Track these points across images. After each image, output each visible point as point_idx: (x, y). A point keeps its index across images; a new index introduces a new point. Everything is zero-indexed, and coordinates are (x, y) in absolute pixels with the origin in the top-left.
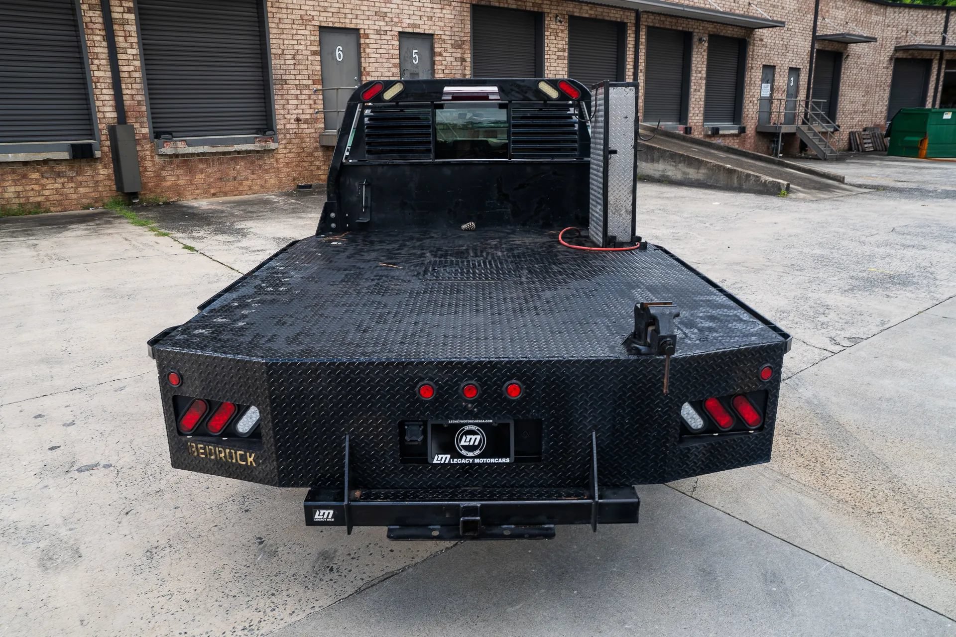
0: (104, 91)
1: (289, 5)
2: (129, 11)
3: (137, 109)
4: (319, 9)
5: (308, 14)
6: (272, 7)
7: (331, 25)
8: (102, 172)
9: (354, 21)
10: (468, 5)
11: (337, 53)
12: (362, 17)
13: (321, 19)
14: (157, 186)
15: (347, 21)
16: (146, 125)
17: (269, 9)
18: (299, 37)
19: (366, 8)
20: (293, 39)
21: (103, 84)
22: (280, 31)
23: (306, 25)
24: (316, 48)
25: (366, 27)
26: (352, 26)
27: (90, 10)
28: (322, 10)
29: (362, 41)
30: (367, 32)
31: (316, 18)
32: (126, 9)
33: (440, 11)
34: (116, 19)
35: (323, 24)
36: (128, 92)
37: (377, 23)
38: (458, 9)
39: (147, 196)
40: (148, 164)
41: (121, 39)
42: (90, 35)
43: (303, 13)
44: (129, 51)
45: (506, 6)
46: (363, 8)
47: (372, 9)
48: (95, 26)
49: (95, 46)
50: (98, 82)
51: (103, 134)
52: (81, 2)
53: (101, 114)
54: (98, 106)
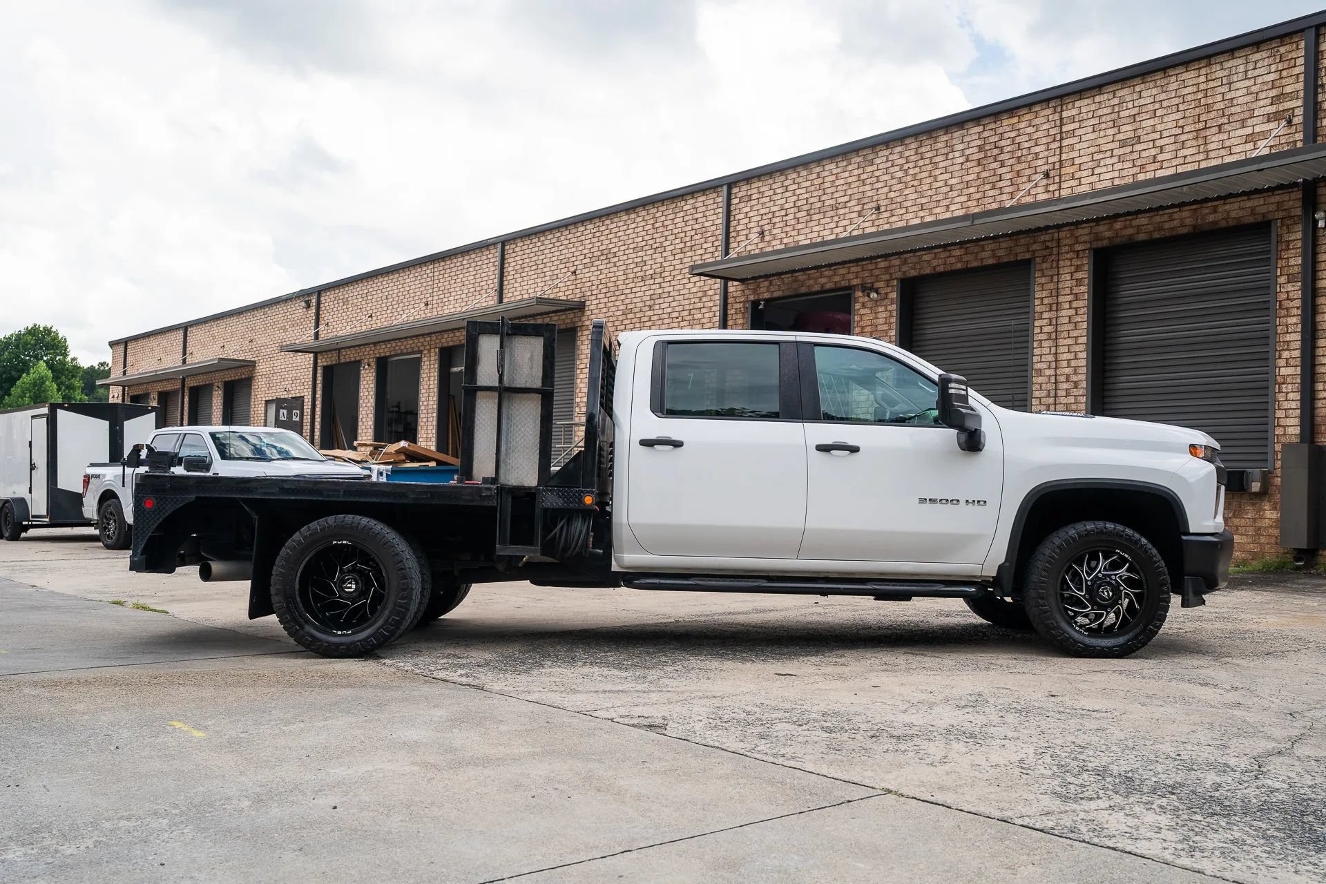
0: (1291, 396)
8: (1268, 514)
21: (1290, 387)
27: (1289, 282)
42: (1283, 317)
48: (1291, 304)
49: (1287, 333)
50: (1283, 384)
51: (1277, 459)
52: (1279, 274)
53: (1281, 429)
54: (1278, 418)
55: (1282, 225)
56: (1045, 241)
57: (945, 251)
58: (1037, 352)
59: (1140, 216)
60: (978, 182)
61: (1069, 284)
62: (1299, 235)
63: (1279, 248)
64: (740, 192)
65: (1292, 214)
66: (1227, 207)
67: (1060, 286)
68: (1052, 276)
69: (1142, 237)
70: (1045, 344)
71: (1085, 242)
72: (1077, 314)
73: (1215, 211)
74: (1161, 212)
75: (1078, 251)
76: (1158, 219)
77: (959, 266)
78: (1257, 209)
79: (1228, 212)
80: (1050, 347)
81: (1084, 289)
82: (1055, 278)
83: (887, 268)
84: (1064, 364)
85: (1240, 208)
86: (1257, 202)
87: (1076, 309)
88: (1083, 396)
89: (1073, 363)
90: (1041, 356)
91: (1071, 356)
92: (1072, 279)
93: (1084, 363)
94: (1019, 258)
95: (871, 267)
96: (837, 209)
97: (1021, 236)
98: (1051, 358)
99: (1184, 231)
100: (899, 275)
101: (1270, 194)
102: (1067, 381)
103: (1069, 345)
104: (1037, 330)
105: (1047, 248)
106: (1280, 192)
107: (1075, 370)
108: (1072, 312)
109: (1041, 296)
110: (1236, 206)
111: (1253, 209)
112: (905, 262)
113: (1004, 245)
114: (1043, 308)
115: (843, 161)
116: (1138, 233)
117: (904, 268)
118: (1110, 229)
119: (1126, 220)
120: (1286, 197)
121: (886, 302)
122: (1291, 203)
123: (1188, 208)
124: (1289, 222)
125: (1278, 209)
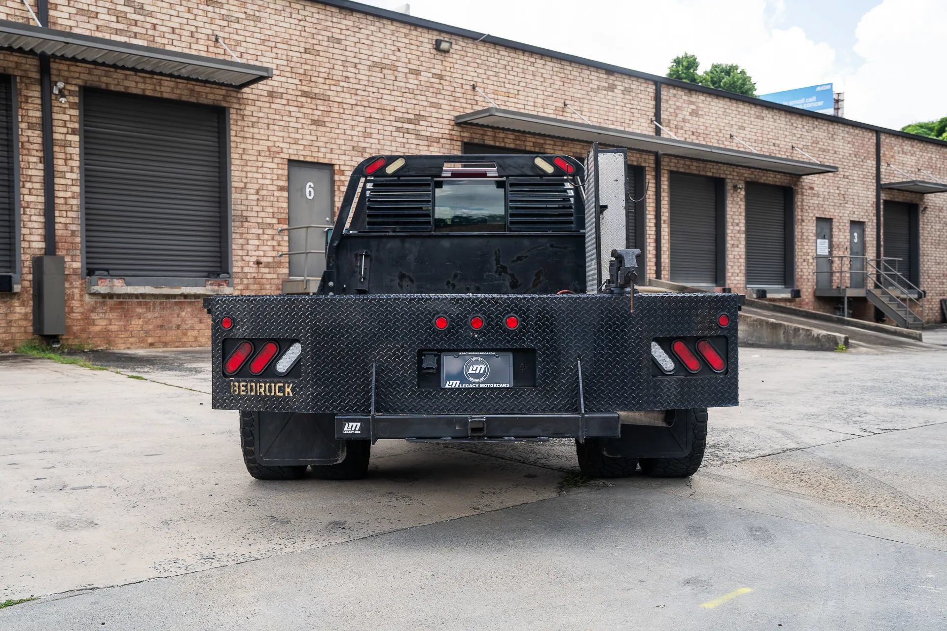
0: (34, 218)
1: (255, 135)
2: (74, 131)
3: (70, 240)
4: (289, 140)
5: (277, 145)
6: (236, 136)
7: (301, 158)
8: (18, 310)
9: (328, 156)
10: (459, 143)
11: (308, 190)
12: (338, 152)
13: (291, 151)
14: (83, 330)
15: (321, 155)
16: (79, 258)
17: (233, 139)
18: (265, 170)
19: (342, 142)
20: (257, 172)
21: (33, 211)
22: (243, 163)
23: (273, 158)
24: (285, 184)
25: (342, 163)
26: (326, 161)
27: (29, 129)
28: (292, 141)
29: (336, 178)
30: (342, 168)
31: (285, 150)
32: (70, 130)
33: (426, 148)
34: (58, 140)
35: (293, 158)
36: (62, 220)
37: (354, 158)
38: (447, 146)
39: (70, 342)
40: (75, 304)
41: (61, 162)
42: (25, 155)
43: (270, 144)
44: (68, 175)
45: (503, 145)
46: (338, 142)
47: (348, 143)
48: (32, 147)
49: (29, 168)
50: (27, 208)
51: (25, 267)
52: (20, 120)
53: (26, 243)
54: (24, 235)
55: (21, 82)
62: (38, 94)
63: (19, 100)
65: (29, 76)
101: (9, 53)
106: (18, 54)
120: (24, 61)
122: (28, 66)
124: (27, 81)
125: (17, 68)
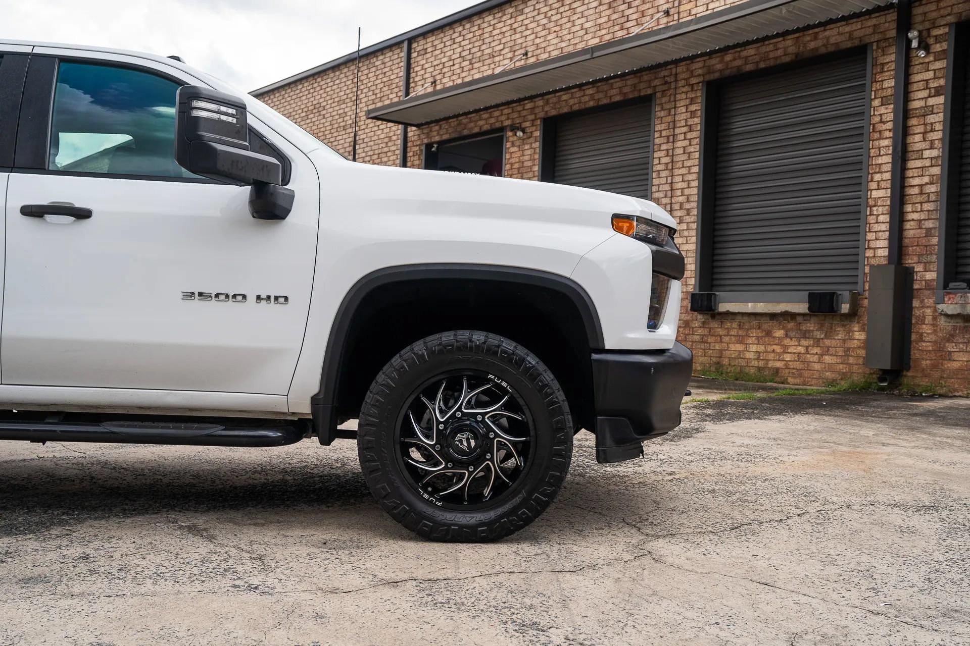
0: (881, 218)
2: (938, 92)
3: (924, 241)
8: (857, 335)
14: (935, 366)
16: (934, 267)
21: (880, 209)
27: (882, 105)
32: (933, 91)
34: (916, 109)
36: (915, 216)
39: (917, 381)
40: (926, 329)
41: (918, 138)
42: (877, 140)
44: (927, 154)
48: (884, 127)
49: (879, 155)
50: (875, 206)
51: (867, 281)
52: (873, 97)
53: (871, 251)
54: (869, 241)
55: (878, 48)
56: (664, 77)
57: (580, 90)
58: (655, 182)
59: (747, 47)
60: (610, 24)
61: (684, 116)
62: (893, 57)
63: (874, 72)
64: (417, 46)
65: (888, 37)
66: (827, 33)
67: (677, 119)
68: (670, 110)
69: (749, 68)
70: (663, 174)
71: (699, 75)
72: (690, 145)
73: (816, 38)
74: (767, 43)
75: (693, 85)
76: (764, 49)
77: (592, 104)
78: (855, 33)
79: (828, 38)
80: (667, 177)
81: (697, 120)
82: (673, 112)
83: (533, 109)
84: (679, 193)
85: (840, 34)
86: (855, 26)
87: (690, 140)
88: (694, 222)
89: (687, 192)
90: (659, 185)
91: (684, 185)
92: (687, 112)
93: (695, 191)
94: (642, 94)
95: (519, 108)
96: (494, 57)
97: (644, 73)
98: (667, 187)
99: (787, 59)
100: (542, 115)
101: (867, 17)
102: (681, 208)
103: (683, 175)
104: (656, 161)
105: (666, 82)
106: (877, 14)
107: (688, 199)
108: (686, 143)
109: (660, 127)
110: (835, 31)
111: (851, 33)
112: (547, 103)
113: (629, 82)
114: (664, 140)
115: (499, 12)
116: (746, 64)
117: (547, 108)
118: (721, 62)
119: (735, 52)
120: (882, 20)
121: (532, 140)
122: (887, 25)
123: (792, 36)
124: (884, 45)
125: (874, 33)
